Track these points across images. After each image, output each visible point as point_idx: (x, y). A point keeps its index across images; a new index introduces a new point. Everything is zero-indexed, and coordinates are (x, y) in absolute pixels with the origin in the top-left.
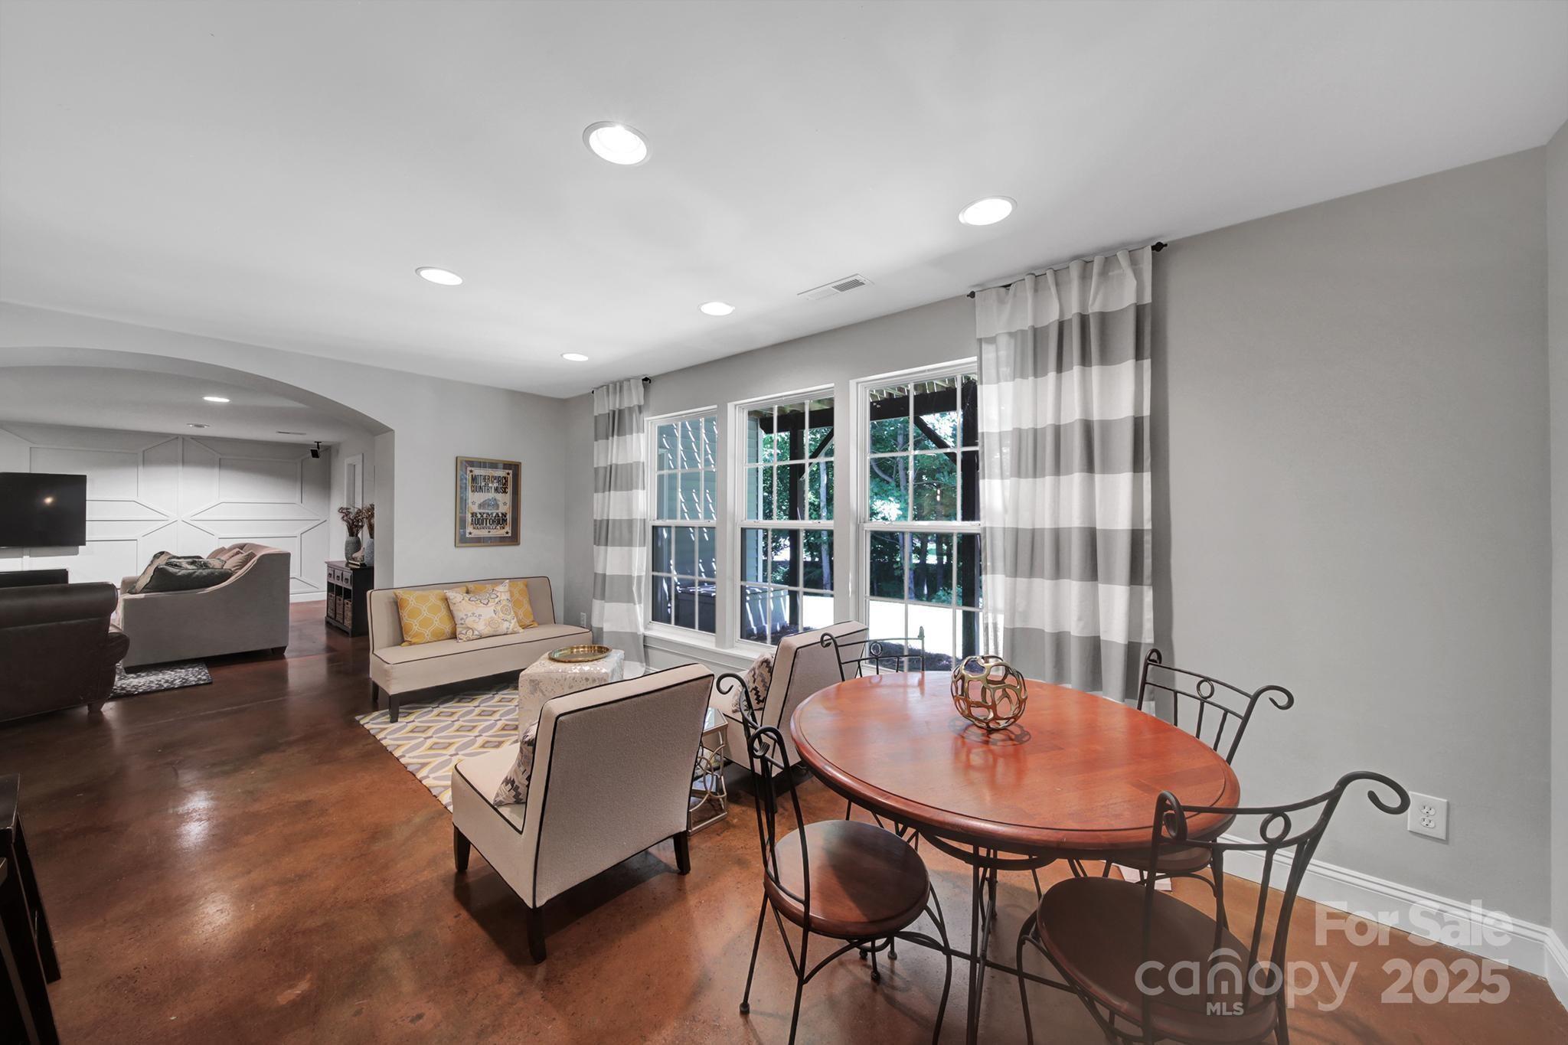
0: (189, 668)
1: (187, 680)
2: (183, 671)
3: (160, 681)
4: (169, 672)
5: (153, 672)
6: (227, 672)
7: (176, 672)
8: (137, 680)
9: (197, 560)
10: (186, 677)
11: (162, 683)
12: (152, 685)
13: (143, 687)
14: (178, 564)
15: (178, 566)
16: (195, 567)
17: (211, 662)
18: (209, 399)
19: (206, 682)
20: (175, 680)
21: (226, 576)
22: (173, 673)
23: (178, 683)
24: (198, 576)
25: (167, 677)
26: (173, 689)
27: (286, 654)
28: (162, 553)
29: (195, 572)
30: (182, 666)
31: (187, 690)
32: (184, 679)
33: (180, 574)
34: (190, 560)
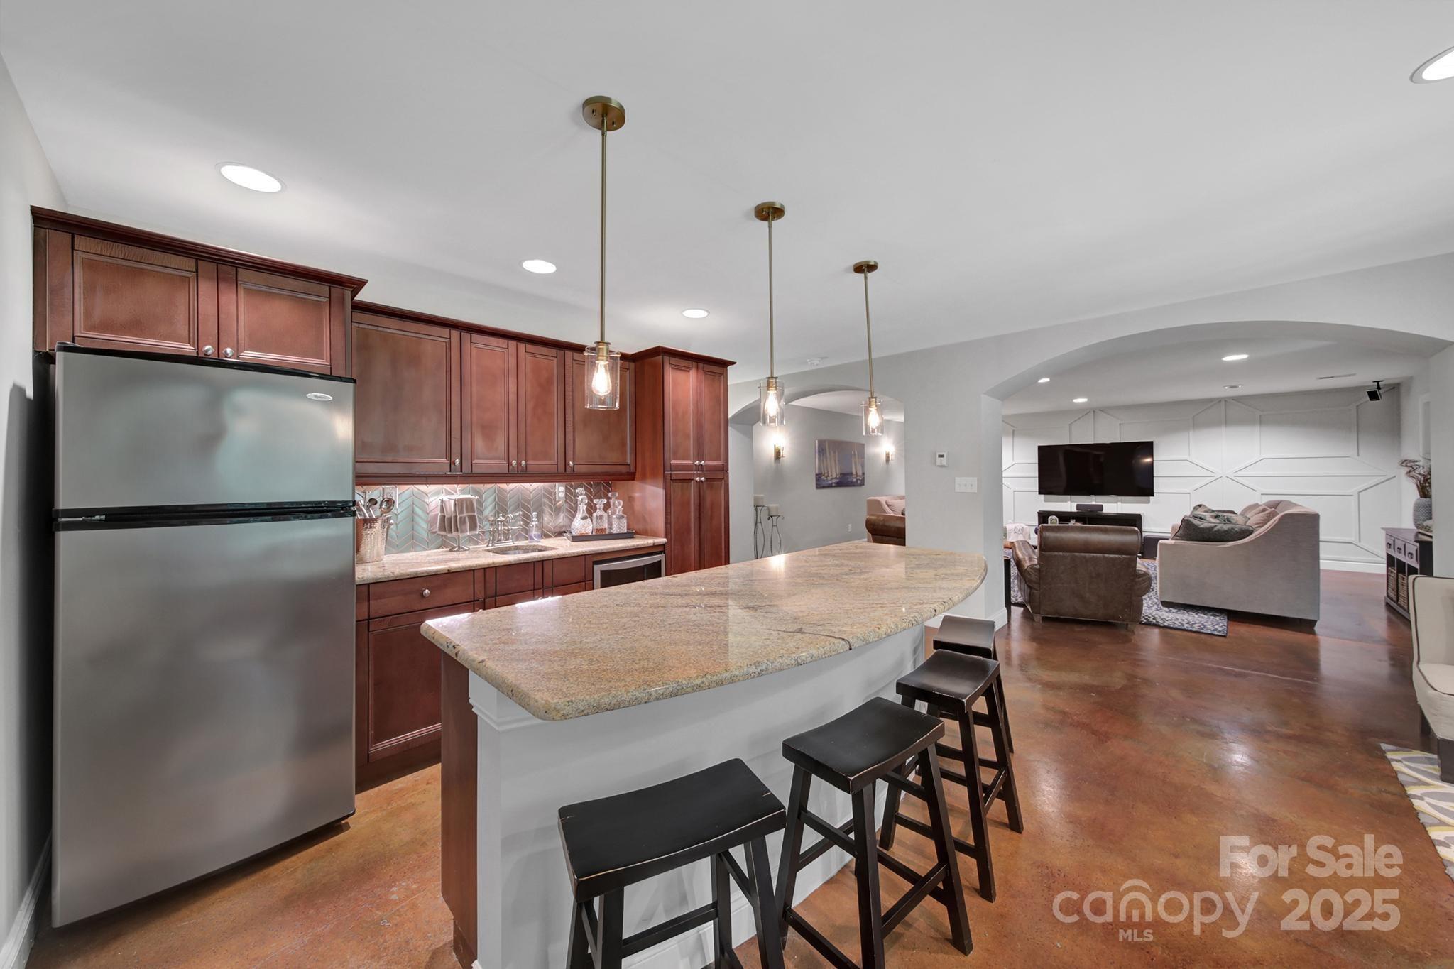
0: (1212, 615)
1: (1205, 626)
2: (1206, 617)
3: (1183, 620)
4: (1194, 614)
5: (1182, 611)
6: (1244, 630)
7: (1199, 616)
8: (1167, 614)
9: (1220, 514)
10: (1206, 624)
11: (1184, 623)
12: (1176, 622)
13: (1169, 622)
14: (1203, 517)
15: (1202, 519)
16: (1218, 521)
17: (1234, 616)
18: (1227, 359)
19: (1221, 634)
20: (1196, 623)
21: (1245, 533)
22: (1196, 616)
23: (1196, 628)
24: (1219, 530)
25: (1190, 619)
26: (1191, 631)
27: (1317, 628)
28: (1200, 506)
29: (1216, 526)
30: (1206, 612)
31: (1203, 636)
32: (1203, 625)
33: (1202, 526)
34: (1214, 514)
